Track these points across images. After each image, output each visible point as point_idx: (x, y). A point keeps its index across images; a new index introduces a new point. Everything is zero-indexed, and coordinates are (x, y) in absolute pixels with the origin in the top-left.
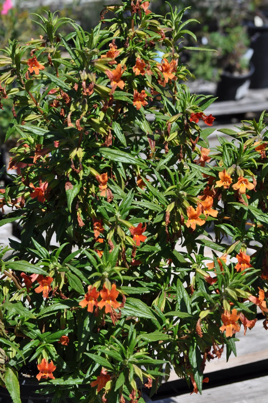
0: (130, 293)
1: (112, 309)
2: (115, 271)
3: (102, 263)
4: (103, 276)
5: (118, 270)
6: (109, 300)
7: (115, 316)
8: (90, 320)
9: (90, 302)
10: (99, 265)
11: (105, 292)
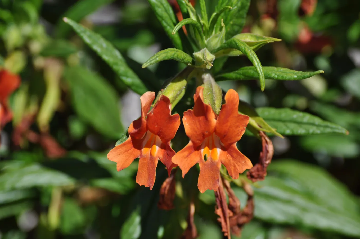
0: (288, 132)
1: (220, 183)
2: (238, 48)
3: (193, 18)
4: (195, 61)
5: (250, 44)
6: (212, 147)
7: (231, 208)
8: (143, 224)
9: (146, 151)
10: (183, 22)
11: (201, 118)
